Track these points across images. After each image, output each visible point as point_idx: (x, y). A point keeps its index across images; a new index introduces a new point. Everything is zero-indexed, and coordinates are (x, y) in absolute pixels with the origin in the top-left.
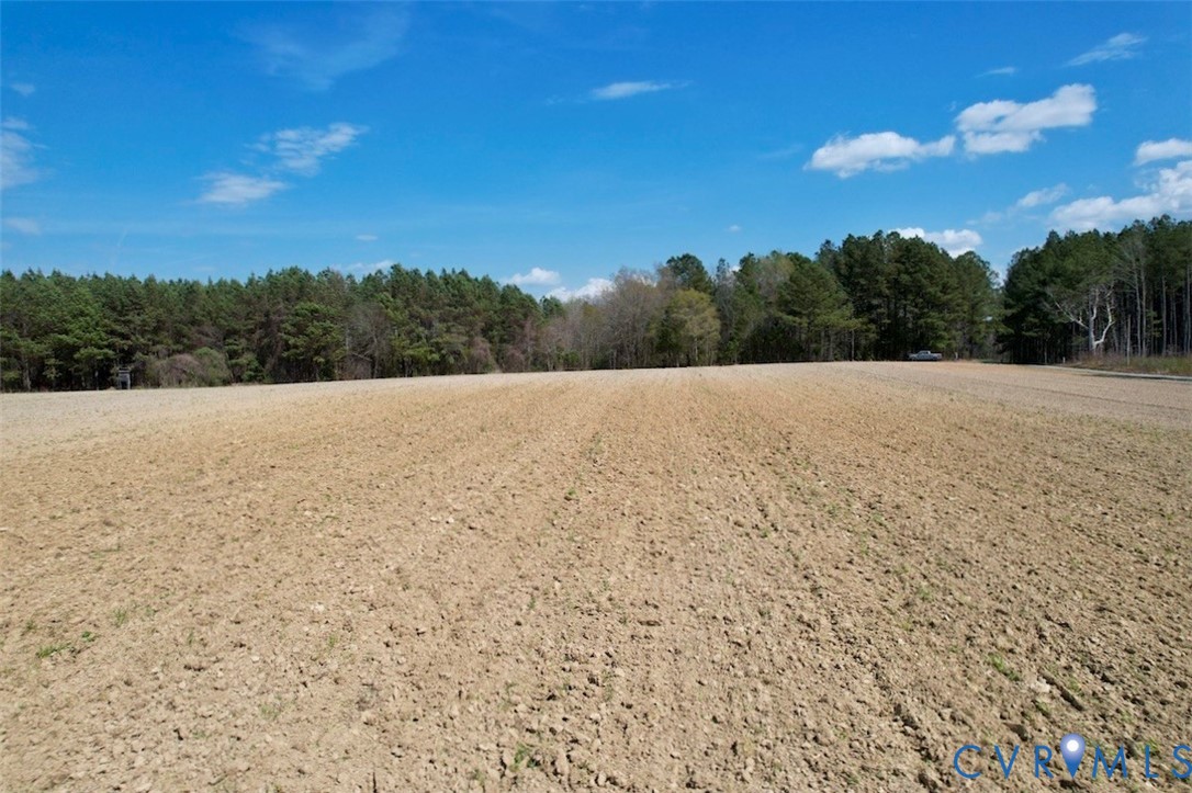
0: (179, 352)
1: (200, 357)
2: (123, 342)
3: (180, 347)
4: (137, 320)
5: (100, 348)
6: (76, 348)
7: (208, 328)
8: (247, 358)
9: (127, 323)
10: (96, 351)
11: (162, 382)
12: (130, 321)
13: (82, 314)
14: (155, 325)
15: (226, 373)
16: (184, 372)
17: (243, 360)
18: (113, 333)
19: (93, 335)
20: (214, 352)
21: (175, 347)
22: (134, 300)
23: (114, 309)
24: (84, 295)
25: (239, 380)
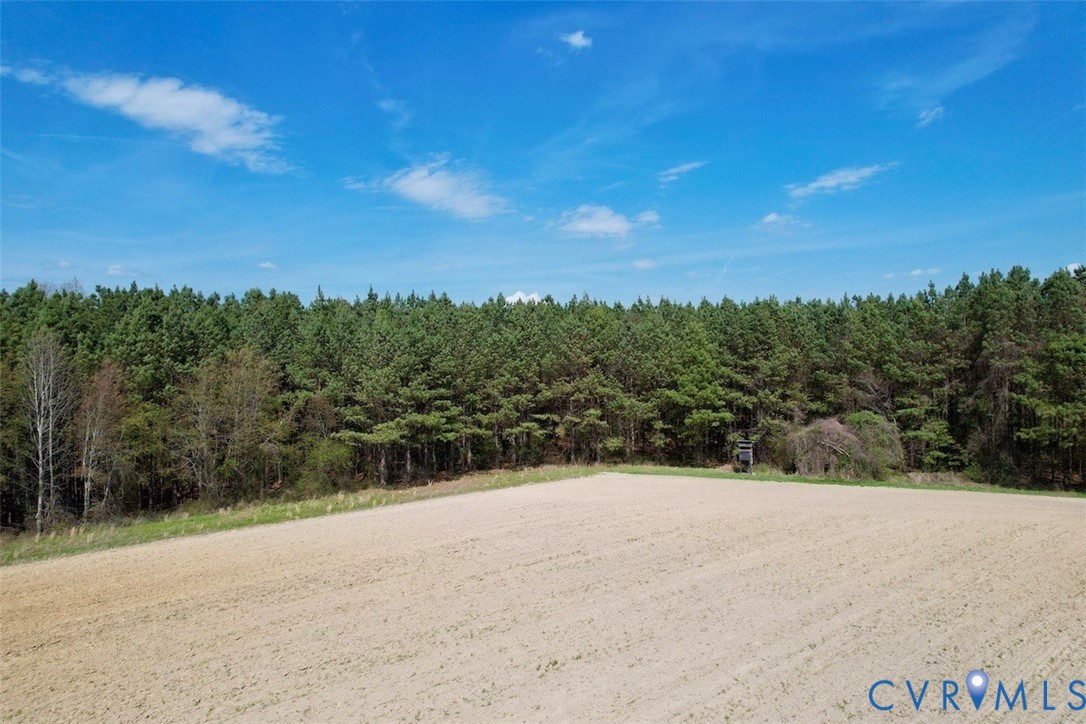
0: (824, 415)
1: (858, 427)
2: (746, 398)
3: (823, 408)
4: (765, 367)
5: (716, 409)
6: (686, 410)
7: (869, 379)
8: (934, 431)
9: (751, 370)
10: (713, 415)
11: (799, 465)
12: (755, 369)
13: (694, 360)
14: (786, 373)
15: (898, 455)
16: (835, 452)
17: (924, 433)
18: (732, 385)
19: (707, 393)
20: (880, 419)
21: (814, 406)
22: (761, 337)
23: (733, 350)
24: (697, 333)
25: (918, 465)
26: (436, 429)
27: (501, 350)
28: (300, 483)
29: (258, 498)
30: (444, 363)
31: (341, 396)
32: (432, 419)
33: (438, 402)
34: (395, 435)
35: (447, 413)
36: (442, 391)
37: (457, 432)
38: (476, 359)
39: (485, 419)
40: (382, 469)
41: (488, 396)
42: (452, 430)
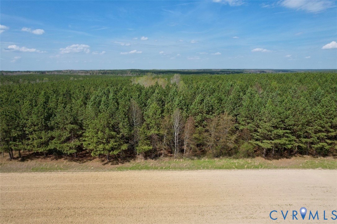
26: (285, 144)
27: (315, 116)
28: (238, 154)
29: (226, 156)
30: (290, 122)
31: (253, 129)
32: (283, 141)
33: (286, 135)
34: (269, 146)
35: (289, 139)
36: (288, 131)
37: (292, 145)
38: (303, 120)
39: (304, 140)
40: (264, 152)
41: (306, 132)
42: (291, 144)
